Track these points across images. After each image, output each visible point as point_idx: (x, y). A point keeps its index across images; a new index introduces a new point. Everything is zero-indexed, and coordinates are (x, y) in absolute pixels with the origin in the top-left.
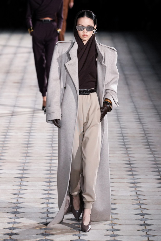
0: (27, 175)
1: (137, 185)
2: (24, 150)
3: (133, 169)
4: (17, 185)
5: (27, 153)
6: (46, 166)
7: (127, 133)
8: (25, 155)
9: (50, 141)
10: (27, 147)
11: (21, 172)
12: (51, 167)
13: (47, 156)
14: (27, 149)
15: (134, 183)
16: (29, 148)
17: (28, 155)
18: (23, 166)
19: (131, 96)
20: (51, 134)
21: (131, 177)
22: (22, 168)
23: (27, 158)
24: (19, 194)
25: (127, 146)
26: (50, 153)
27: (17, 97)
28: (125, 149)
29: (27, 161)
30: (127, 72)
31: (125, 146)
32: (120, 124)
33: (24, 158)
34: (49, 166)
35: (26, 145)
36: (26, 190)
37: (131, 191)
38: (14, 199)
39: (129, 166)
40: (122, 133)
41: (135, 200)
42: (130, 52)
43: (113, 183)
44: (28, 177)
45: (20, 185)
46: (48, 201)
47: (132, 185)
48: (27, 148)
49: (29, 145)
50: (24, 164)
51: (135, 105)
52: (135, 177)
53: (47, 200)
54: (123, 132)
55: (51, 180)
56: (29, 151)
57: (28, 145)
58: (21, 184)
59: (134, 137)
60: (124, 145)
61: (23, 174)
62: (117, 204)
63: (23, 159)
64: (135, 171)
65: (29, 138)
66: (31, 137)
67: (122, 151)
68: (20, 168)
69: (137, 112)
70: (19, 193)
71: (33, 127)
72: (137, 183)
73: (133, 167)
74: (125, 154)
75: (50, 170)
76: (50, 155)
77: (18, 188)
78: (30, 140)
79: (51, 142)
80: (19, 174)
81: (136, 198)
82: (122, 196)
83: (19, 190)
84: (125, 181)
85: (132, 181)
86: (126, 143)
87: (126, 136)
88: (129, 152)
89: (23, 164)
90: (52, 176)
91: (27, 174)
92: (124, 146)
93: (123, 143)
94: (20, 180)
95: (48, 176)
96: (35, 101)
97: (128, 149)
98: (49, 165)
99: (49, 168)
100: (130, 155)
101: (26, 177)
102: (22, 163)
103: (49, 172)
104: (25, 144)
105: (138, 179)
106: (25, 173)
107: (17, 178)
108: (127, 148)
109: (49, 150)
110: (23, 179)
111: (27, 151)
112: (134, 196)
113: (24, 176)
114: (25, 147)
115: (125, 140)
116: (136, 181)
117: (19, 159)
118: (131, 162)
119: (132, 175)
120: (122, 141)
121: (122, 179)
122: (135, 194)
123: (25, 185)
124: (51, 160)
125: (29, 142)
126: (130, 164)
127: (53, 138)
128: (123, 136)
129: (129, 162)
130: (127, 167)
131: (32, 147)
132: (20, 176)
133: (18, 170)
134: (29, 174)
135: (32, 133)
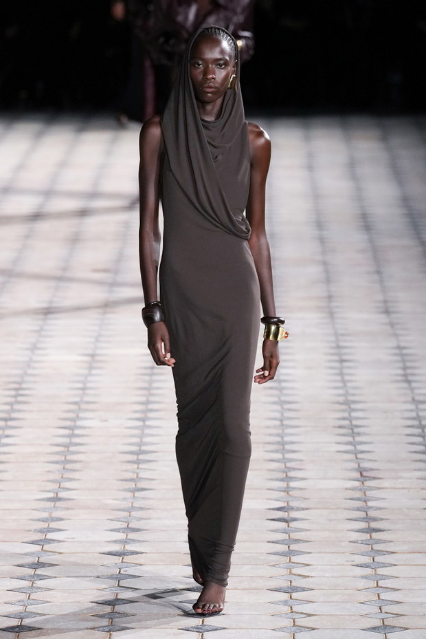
0: (138, 544)
2: (127, 471)
4: (111, 577)
5: (138, 479)
8: (132, 485)
10: (138, 462)
11: (121, 536)
14: (138, 468)
16: (141, 466)
17: (140, 485)
18: (124, 518)
22: (124, 525)
23: (137, 494)
24: (117, 603)
29: (136, 504)
32: (412, 389)
33: (130, 494)
35: (134, 458)
36: (136, 589)
38: (101, 616)
40: (418, 418)
43: (396, 565)
44: (141, 553)
45: (119, 577)
46: (203, 621)
48: (136, 466)
49: (141, 457)
50: (130, 512)
54: (421, 414)
56: (142, 475)
57: (139, 455)
58: (122, 572)
61: (125, 542)
62: (407, 629)
63: (125, 499)
65: (141, 436)
66: (147, 431)
67: (420, 470)
68: (118, 525)
70: (117, 598)
77: (113, 583)
78: (145, 440)
80: (115, 541)
82: (422, 604)
83: (117, 590)
89: (126, 514)
91: (139, 541)
92: (425, 457)
93: (422, 448)
94: (118, 560)
101: (137, 553)
102: (123, 510)
104: (131, 453)
106: (134, 541)
107: (110, 554)
110: (127, 559)
111: (137, 474)
113: (129, 548)
114: (128, 462)
117: (115, 499)
120: (420, 439)
121: (420, 555)
123: (134, 577)
125: (143, 448)
128: (422, 427)
131: (150, 461)
132: (117, 548)
133: (111, 530)
134: (144, 541)
135: (149, 419)
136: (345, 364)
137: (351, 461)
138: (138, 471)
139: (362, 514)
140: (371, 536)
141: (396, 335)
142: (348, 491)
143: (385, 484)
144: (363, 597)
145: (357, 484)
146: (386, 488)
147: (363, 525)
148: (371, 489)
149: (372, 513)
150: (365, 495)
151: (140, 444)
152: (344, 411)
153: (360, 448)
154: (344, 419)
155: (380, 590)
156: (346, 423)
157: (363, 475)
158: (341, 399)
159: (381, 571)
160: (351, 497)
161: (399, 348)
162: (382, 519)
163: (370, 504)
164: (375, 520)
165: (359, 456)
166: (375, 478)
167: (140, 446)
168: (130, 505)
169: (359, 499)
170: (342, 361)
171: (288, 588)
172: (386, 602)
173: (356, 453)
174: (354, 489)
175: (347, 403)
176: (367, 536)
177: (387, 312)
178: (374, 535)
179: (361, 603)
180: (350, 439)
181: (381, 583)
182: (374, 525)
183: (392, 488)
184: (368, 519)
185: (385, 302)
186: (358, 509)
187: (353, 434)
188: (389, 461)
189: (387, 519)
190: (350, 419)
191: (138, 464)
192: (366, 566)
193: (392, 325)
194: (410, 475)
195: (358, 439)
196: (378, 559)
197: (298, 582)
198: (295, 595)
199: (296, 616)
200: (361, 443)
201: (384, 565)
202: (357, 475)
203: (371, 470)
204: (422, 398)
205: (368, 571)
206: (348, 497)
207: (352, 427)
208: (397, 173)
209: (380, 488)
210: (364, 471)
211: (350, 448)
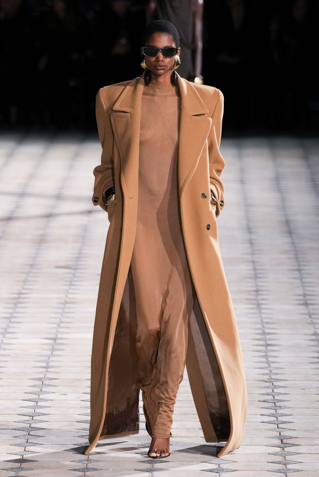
27: (66, 303)
29: (90, 466)
33: (84, 457)
50: (84, 472)
63: (80, 461)
89: (81, 473)
117: (71, 461)
136: (269, 348)
137: (273, 430)
141: (313, 324)
142: (270, 455)
143: (302, 449)
145: (279, 449)
146: (303, 453)
148: (291, 454)
149: (290, 475)
150: (285, 460)
152: (268, 387)
153: (281, 419)
154: (268, 394)
157: (283, 442)
158: (266, 378)
160: (273, 461)
163: (289, 466)
165: (280, 426)
166: (293, 445)
168: (85, 467)
169: (279, 463)
170: (267, 345)
173: (277, 423)
174: (275, 454)
175: (271, 381)
177: (306, 304)
180: (273, 412)
183: (308, 454)
185: (305, 295)
186: (279, 471)
187: (276, 407)
188: (306, 431)
190: (273, 394)
193: (310, 315)
195: (279, 411)
200: (282, 415)
202: (278, 442)
203: (291, 438)
206: (270, 461)
207: (275, 401)
208: (316, 187)
209: (298, 454)
210: (285, 438)
211: (273, 419)
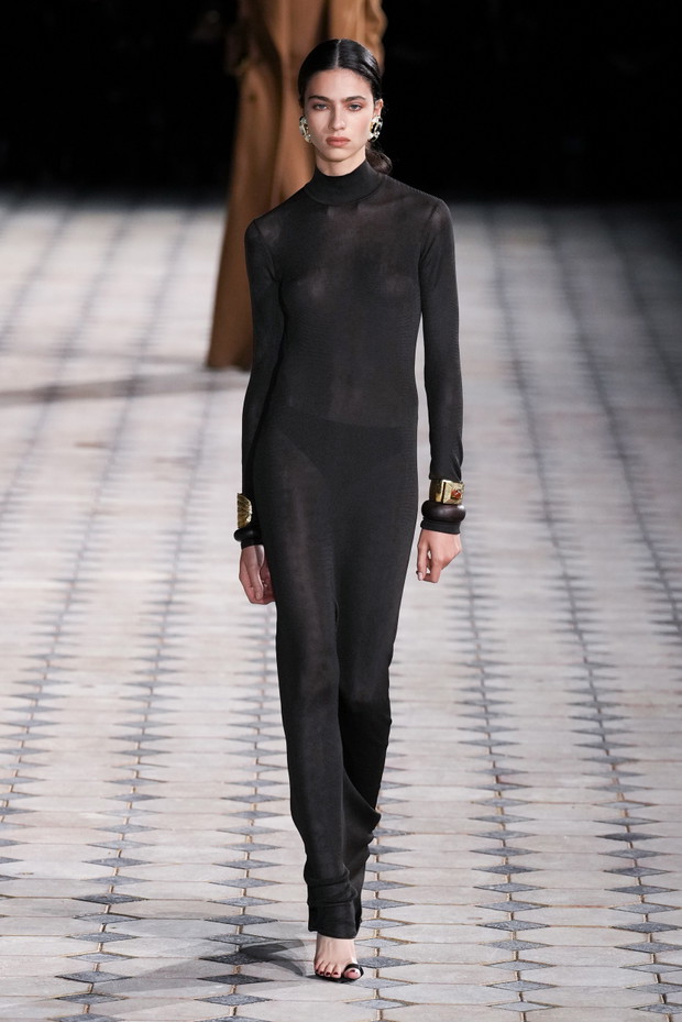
0: (134, 885)
1: (663, 937)
2: (121, 767)
3: (640, 861)
4: (89, 938)
5: (139, 780)
6: (226, 847)
7: (620, 691)
8: (129, 790)
9: (249, 726)
10: (139, 753)
11: (109, 872)
12: (248, 848)
13: (233, 799)
14: (139, 763)
15: (646, 929)
16: (143, 760)
17: (143, 790)
18: (114, 842)
19: (638, 514)
20: (255, 693)
21: (635, 899)
22: (114, 854)
23: (136, 805)
24: (98, 978)
25: (614, 752)
26: (248, 784)
27: (95, 513)
28: (610, 767)
29: (134, 821)
30: (622, 400)
31: (607, 752)
32: (584, 644)
33: (125, 805)
34: (242, 845)
35: (134, 746)
36: (131, 957)
37: (633, 968)
38: (72, 1000)
39: (624, 845)
40: (592, 691)
41: (650, 1008)
42: (639, 302)
43: (548, 926)
44: (140, 899)
45: (102, 938)
46: (235, 1010)
47: (638, 938)
48: (136, 759)
49: (145, 745)
50: (124, 834)
51: (655, 557)
52: (650, 898)
53: (232, 1008)
54: (597, 684)
55: (251, 911)
56: (145, 774)
57: (142, 743)
58: (107, 930)
59: (651, 706)
60: (604, 746)
61: (114, 881)
63: (116, 812)
64: (653, 872)
65: (146, 712)
66: (155, 704)
67: (592, 774)
68: (104, 854)
69: (669, 590)
70: (97, 972)
71: (169, 658)
72: (662, 928)
73: (644, 854)
74: (606, 788)
75: (243, 862)
76: (249, 791)
77: (93, 947)
78: (153, 718)
79: (250, 731)
80: (98, 880)
81: (655, 999)
82: (587, 989)
83: (99, 958)
84: (607, 918)
85: (639, 919)
86: (609, 738)
87: (609, 705)
88: (623, 781)
89: (117, 836)
90: (252, 892)
91: (136, 880)
92: (600, 753)
93: (598, 739)
94: (102, 908)
95: (236, 893)
96: (180, 533)
97: (622, 768)
98: (241, 839)
99: (240, 856)
100: (628, 796)
101: (134, 899)
102: (113, 830)
103: (240, 874)
104: (129, 738)
105: (665, 908)
106: (128, 879)
107: (88, 899)
108: (614, 763)
109: (243, 768)
110: (116, 908)
111: (138, 773)
112: (648, 989)
113: (120, 890)
114: (124, 753)
115: (607, 725)
116: (655, 918)
117: (100, 813)
118: (635, 830)
119: (640, 890)
120: (594, 725)
121: (587, 909)
122: (652, 980)
123: (127, 937)
124: (254, 815)
125: (148, 731)
126: (629, 838)
127: (261, 708)
128: (598, 705)
129: (622, 830)
130: (612, 854)
131: (159, 752)
132: (101, 890)
133: (92, 862)
134: (145, 881)
135: (161, 684)
136: (478, 602)
137: (482, 757)
138: (138, 767)
139: (497, 844)
140: (509, 879)
141: (560, 557)
142: (475, 805)
143: (535, 795)
144: (493, 975)
145: (490, 794)
146: (537, 802)
147: (498, 861)
148: (513, 803)
149: (512, 843)
150: (503, 813)
151: (143, 725)
152: (474, 677)
153: (497, 736)
154: (473, 690)
155: (521, 966)
156: (477, 696)
157: (501, 780)
158: (470, 658)
159: (523, 935)
160: (479, 816)
161: (565, 577)
162: (528, 852)
163: (510, 827)
164: (517, 852)
165: (495, 750)
166: (519, 786)
167: (144, 729)
168: (125, 823)
169: (492, 819)
170: (473, 597)
171: (374, 959)
172: (530, 986)
173: (490, 745)
174: (484, 803)
175: (478, 664)
176: (502, 879)
177: (548, 520)
178: (517, 878)
179: (491, 986)
180: (482, 722)
181: (523, 955)
182: (514, 861)
183: (546, 803)
184: (505, 851)
185: (546, 503)
186: (490, 835)
187: (487, 715)
188: (544, 760)
189: (537, 852)
190: (482, 690)
191: (140, 756)
192: (500, 927)
193: (555, 540)
194: (575, 782)
195: (494, 722)
196: (521, 915)
197: (389, 951)
198: (384, 972)
199: (385, 1005)
200: (499, 729)
201: (530, 926)
202: (491, 780)
203: (514, 772)
204: (599, 659)
205: (504, 935)
206: (475, 816)
207: (485, 704)
208: (572, 300)
209: (527, 803)
210: (503, 774)
211: (481, 736)
